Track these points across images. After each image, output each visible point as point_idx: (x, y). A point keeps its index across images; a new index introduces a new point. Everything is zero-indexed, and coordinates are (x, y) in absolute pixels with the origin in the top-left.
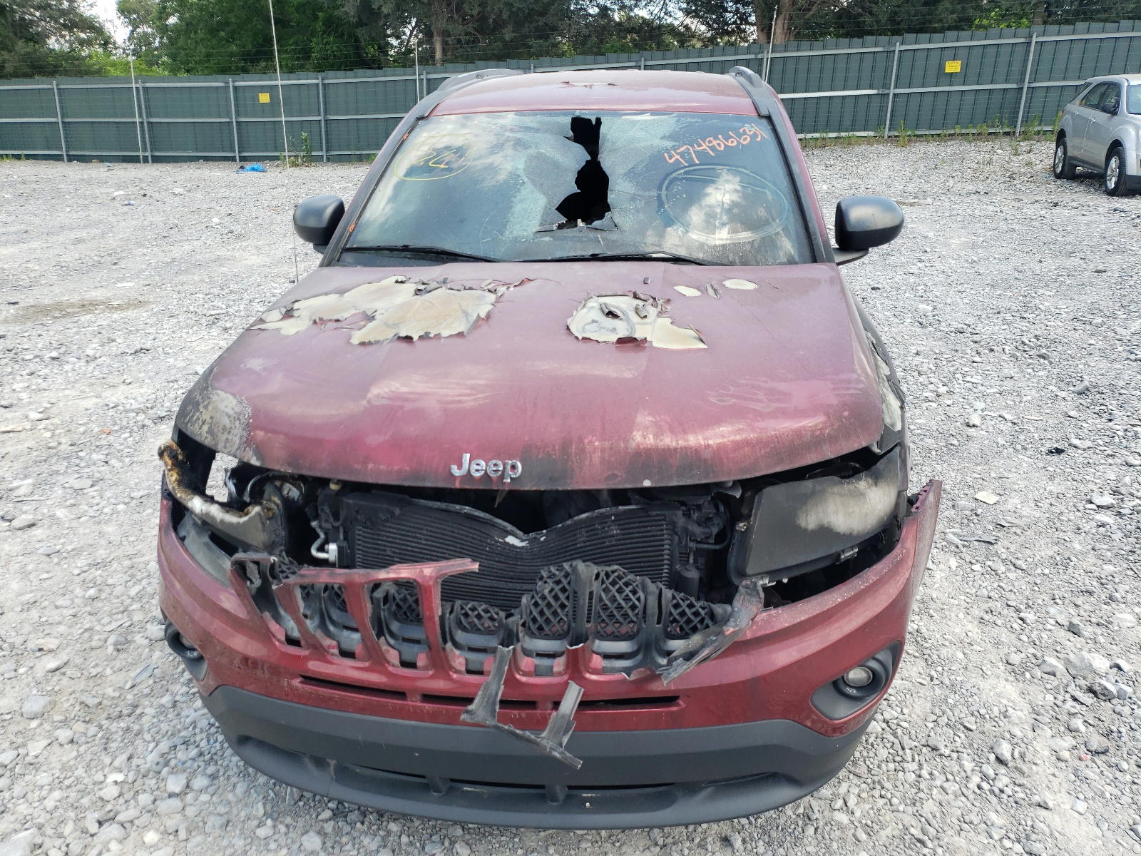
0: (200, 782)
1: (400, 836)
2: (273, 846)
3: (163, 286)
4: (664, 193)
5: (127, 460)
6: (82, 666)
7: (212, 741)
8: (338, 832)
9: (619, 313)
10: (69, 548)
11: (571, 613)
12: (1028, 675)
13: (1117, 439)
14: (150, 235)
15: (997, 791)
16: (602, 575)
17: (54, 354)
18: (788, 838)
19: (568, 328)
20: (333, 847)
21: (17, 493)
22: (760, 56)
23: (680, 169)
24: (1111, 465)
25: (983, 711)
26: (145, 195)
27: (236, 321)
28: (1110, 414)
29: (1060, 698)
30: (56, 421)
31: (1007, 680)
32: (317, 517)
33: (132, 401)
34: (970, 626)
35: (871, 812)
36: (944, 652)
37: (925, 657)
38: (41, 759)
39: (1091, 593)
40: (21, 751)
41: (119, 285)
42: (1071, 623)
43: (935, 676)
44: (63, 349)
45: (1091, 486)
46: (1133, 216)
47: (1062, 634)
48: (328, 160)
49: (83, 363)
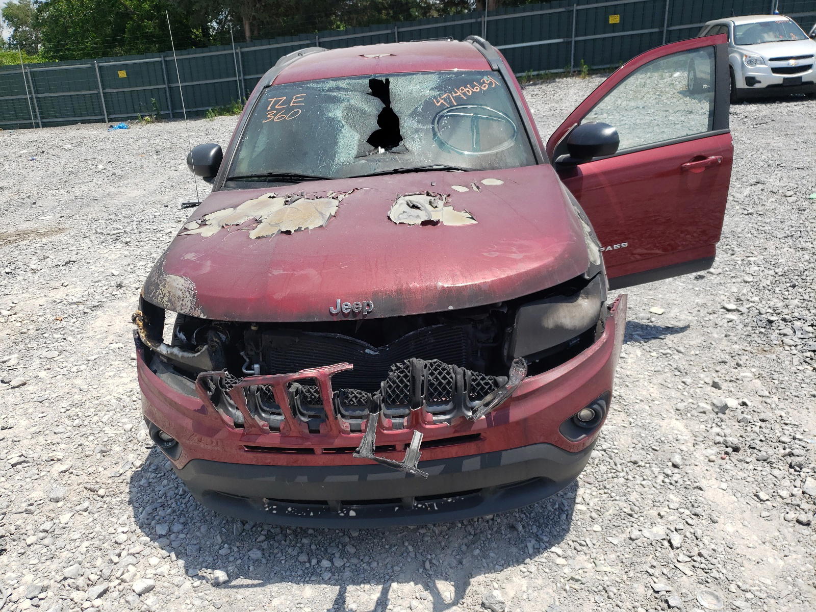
0: (177, 527)
1: (310, 546)
2: (231, 559)
3: (74, 217)
4: (436, 126)
5: (79, 336)
6: (82, 468)
7: (179, 503)
8: (272, 547)
9: (420, 206)
10: (54, 396)
11: (411, 390)
12: (689, 415)
13: (737, 267)
14: (55, 181)
15: (673, 482)
16: (428, 365)
17: (8, 270)
18: (551, 522)
19: (389, 218)
20: (269, 556)
21: (8, 364)
22: (479, 20)
23: (444, 109)
24: (734, 283)
25: (663, 439)
26: (43, 152)
27: (133, 237)
28: (733, 250)
29: (709, 426)
30: (21, 315)
31: (677, 419)
32: (244, 349)
33: (73, 297)
34: (652, 390)
35: (599, 502)
36: (637, 407)
37: (626, 411)
38: (70, 524)
39: (725, 362)
40: (55, 521)
41: (41, 218)
42: (714, 382)
43: (632, 421)
44: (13, 266)
45: (722, 297)
46: (742, 117)
47: (709, 389)
48: (174, 117)
49: (29, 274)
